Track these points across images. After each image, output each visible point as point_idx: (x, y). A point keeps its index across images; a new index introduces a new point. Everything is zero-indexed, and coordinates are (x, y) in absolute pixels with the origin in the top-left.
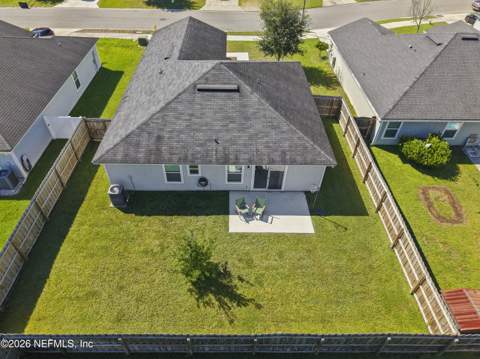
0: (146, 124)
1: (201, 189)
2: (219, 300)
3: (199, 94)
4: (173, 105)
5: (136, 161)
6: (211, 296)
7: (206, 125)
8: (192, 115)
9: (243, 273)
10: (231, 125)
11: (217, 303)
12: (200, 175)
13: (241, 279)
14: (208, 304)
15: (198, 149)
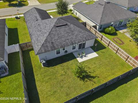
0: (46, 40)
1: (65, 54)
2: (88, 79)
3: (57, 28)
4: (51, 33)
5: (49, 51)
6: (86, 79)
7: (63, 36)
8: (58, 34)
10: (70, 34)
11: (88, 80)
12: (65, 50)
13: (90, 72)
14: (86, 81)
15: (64, 43)
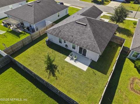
1: (66, 48)
3: (75, 24)
4: (68, 24)
7: (72, 32)
8: (71, 28)
9: (60, 70)
10: (78, 34)
12: (66, 44)
